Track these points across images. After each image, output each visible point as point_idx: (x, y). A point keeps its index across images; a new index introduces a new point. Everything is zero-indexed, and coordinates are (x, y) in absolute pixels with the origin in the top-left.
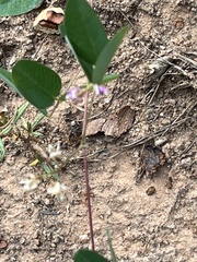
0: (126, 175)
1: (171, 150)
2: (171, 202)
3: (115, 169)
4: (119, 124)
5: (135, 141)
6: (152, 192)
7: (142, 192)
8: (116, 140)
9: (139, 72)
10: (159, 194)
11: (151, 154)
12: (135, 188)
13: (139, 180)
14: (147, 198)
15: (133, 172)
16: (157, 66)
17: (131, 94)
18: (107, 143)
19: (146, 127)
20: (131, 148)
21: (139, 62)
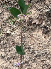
0: (40, 33)
1: (50, 29)
2: (48, 40)
3: (38, 31)
4: (40, 22)
5: (42, 26)
6: (45, 37)
7: (43, 37)
8: (39, 25)
9: (45, 11)
10: (46, 38)
11: (45, 29)
12: (41, 36)
13: (43, 34)
14: (44, 38)
15: (42, 32)
16: (48, 11)
17: (43, 16)
18: (37, 26)
19: (45, 23)
20: (42, 27)
21: (45, 9)
